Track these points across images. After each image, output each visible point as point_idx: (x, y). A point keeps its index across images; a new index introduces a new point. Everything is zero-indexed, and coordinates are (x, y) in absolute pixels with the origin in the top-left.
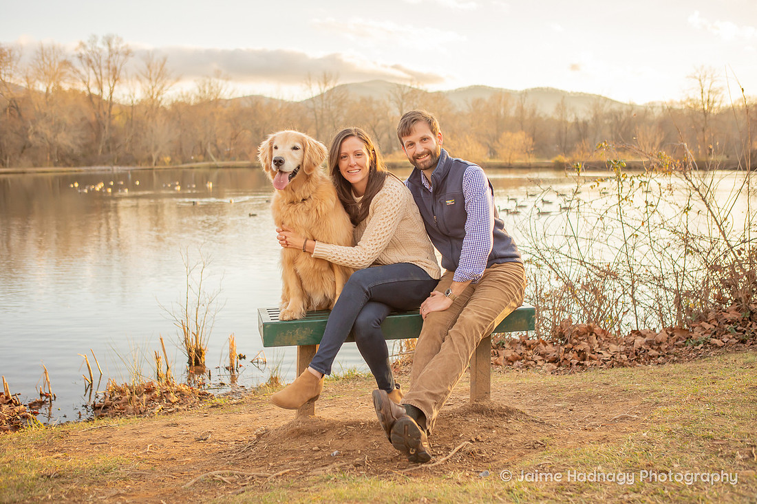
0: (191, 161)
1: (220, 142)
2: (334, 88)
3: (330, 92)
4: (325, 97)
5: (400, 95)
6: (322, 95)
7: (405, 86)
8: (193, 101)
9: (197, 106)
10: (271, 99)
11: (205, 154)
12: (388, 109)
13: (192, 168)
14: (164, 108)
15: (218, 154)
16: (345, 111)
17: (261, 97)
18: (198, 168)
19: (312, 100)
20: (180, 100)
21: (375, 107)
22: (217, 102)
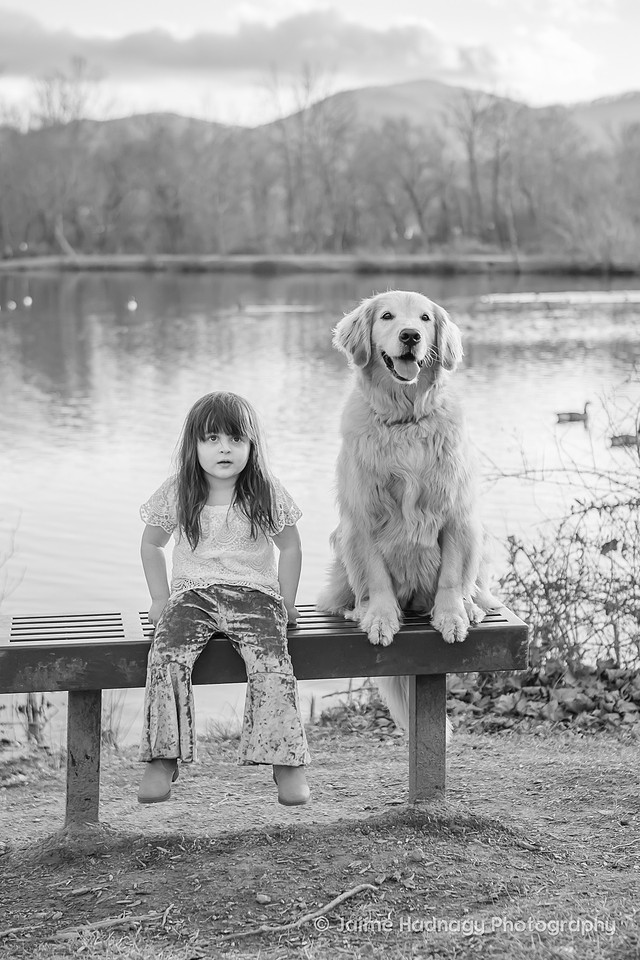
2: (326, 100)
3: (318, 106)
4: (307, 118)
5: (468, 116)
6: (299, 115)
7: (479, 93)
10: (192, 121)
16: (350, 150)
19: (279, 124)
21: (413, 139)
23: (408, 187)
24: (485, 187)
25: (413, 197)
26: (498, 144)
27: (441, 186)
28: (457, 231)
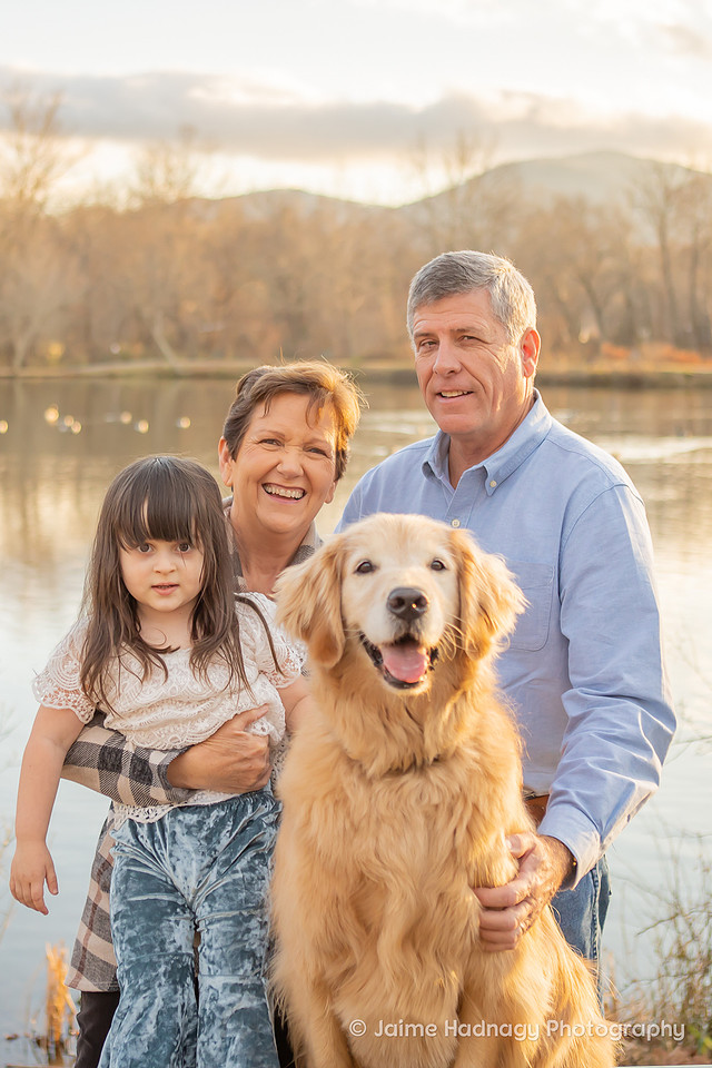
0: (110, 358)
1: (190, 307)
2: (485, 173)
3: (475, 182)
4: (461, 196)
5: (659, 194)
6: (452, 192)
7: (674, 167)
8: (122, 202)
9: (132, 216)
11: (148, 341)
12: (627, 227)
13: (112, 376)
14: (52, 224)
15: (181, 342)
17: (297, 193)
18: (129, 376)
19: (427, 203)
20: (91, 202)
21: (592, 222)
22: (184, 205)
23: (585, 279)
24: (681, 281)
25: (590, 291)
26: (697, 228)
27: (624, 278)
28: (644, 333)
